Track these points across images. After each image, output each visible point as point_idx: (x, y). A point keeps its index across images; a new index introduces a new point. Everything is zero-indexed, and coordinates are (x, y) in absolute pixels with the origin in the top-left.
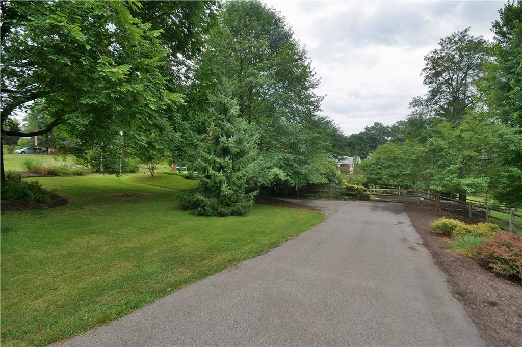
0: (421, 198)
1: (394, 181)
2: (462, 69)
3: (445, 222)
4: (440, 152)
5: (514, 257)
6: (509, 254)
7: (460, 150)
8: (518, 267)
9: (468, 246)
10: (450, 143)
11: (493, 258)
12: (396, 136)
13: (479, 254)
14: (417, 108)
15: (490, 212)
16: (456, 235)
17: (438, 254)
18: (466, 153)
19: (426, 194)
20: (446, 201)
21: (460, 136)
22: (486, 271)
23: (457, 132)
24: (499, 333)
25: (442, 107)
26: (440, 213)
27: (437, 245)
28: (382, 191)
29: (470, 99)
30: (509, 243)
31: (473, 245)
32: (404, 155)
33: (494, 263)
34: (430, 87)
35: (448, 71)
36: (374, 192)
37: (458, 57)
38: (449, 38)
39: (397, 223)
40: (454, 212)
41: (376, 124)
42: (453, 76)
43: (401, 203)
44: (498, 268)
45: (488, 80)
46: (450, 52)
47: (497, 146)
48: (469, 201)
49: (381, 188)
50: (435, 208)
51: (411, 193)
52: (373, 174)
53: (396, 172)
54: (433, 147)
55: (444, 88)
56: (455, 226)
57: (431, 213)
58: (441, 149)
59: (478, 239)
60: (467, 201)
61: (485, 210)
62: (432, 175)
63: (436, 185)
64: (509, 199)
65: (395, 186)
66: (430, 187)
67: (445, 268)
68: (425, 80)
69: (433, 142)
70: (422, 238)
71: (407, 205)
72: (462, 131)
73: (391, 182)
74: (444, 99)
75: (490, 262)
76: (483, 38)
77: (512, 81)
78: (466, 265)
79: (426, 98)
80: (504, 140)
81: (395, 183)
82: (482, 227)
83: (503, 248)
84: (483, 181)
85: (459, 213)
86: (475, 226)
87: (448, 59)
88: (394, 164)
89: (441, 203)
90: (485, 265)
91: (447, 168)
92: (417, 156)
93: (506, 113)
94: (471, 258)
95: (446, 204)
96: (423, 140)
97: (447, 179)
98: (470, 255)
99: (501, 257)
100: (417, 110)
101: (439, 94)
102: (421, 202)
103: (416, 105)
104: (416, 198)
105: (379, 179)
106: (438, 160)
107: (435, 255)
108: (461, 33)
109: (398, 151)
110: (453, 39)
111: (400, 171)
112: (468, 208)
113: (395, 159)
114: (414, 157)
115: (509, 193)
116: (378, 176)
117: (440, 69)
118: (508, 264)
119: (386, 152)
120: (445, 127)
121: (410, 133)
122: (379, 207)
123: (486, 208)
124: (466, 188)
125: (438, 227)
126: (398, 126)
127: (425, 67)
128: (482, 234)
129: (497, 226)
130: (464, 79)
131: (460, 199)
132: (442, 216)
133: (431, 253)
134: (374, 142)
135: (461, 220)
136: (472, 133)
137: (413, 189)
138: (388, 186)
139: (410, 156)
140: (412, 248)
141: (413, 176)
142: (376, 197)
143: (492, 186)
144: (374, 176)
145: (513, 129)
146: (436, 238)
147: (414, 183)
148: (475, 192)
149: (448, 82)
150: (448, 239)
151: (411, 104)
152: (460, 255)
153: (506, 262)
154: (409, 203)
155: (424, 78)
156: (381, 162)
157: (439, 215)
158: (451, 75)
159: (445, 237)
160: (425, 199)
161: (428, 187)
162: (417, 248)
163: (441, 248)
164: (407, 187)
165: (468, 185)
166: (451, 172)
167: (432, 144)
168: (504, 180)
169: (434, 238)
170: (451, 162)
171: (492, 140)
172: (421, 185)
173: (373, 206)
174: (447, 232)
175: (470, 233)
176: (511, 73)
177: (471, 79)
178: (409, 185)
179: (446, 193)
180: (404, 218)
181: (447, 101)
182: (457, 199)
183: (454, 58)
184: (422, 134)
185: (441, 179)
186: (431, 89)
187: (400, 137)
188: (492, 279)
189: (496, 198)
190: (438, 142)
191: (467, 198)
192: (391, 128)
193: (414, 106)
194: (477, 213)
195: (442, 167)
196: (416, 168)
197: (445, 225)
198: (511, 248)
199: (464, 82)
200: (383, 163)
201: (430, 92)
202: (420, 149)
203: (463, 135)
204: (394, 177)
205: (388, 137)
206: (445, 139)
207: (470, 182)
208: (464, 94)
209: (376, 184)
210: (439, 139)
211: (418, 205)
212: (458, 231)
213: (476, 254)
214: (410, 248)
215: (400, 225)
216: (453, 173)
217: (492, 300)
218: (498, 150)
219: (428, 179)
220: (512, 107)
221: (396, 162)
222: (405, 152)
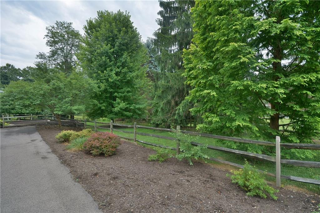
0: (48, 120)
1: (26, 110)
2: (69, 45)
3: (65, 133)
4: (59, 90)
5: (101, 144)
6: (99, 143)
7: (71, 90)
8: (103, 148)
9: (79, 144)
10: (65, 85)
11: (92, 147)
12: (27, 77)
13: (85, 147)
14: (42, 60)
15: (86, 123)
16: (72, 139)
17: (63, 155)
18: (74, 91)
19: (51, 117)
20: (64, 120)
21: (70, 82)
22: (89, 156)
23: (69, 79)
24: (102, 192)
25: (58, 64)
26: (61, 128)
27: (61, 149)
28: (16, 119)
29: (74, 63)
30: (98, 137)
31: (82, 143)
32: (34, 90)
33: (93, 150)
34: (50, 48)
35: (61, 42)
36: (8, 120)
37: (67, 37)
38: (61, 23)
39: (31, 141)
40: (69, 126)
41: (8, 65)
42: (64, 46)
43: (34, 125)
44: (95, 152)
45: (82, 55)
46: (62, 32)
47: (87, 89)
48: (76, 119)
49: (14, 116)
50: (58, 125)
51: (41, 118)
52: (6, 105)
53: (27, 103)
54: (55, 87)
55: (59, 52)
56: (71, 134)
57: (55, 129)
58: (60, 89)
59: (84, 139)
60: (75, 119)
61: (83, 122)
62: (55, 104)
63: (58, 111)
64: (93, 115)
65: (28, 114)
66: (54, 112)
67: (68, 164)
68: (47, 43)
69: (54, 83)
70: (51, 148)
71: (38, 126)
72: (71, 79)
73: (24, 111)
74: (60, 59)
75: (90, 150)
76: (79, 32)
77: (93, 59)
78: (79, 156)
79: (48, 55)
80: (91, 87)
81: (28, 112)
82: (85, 132)
83: (96, 141)
84: (82, 107)
85: (71, 126)
86: (81, 132)
87: (61, 36)
88: (26, 97)
89: (61, 121)
90: (88, 153)
91: (64, 100)
92: (44, 92)
93: (91, 74)
94: (81, 151)
95: (64, 122)
96: (48, 81)
97: (64, 107)
98: (80, 149)
99: (96, 146)
100: (42, 61)
101: (57, 55)
102: (48, 123)
103: (42, 58)
104: (45, 121)
105: (13, 109)
106: (59, 95)
107: (60, 157)
108: (68, 23)
109: (29, 87)
110: (64, 25)
111: (31, 102)
112: (76, 123)
113: (26, 93)
114: (42, 92)
115: (93, 113)
116: (11, 106)
117: (57, 39)
118: (99, 148)
119: (17, 87)
120: (61, 75)
121: (38, 75)
122: (13, 132)
123: (84, 121)
124: (75, 111)
125: (61, 137)
126: (28, 70)
127: (47, 34)
128: (85, 135)
129: (91, 130)
130: (70, 51)
131: (71, 118)
132: (62, 130)
133: (58, 157)
134: (6, 79)
135: (74, 130)
136: (76, 81)
137: (42, 114)
138: (21, 114)
139: (39, 91)
140: (44, 158)
141: (42, 106)
142: (10, 124)
143: (86, 109)
144: (7, 107)
145: (94, 81)
146: (60, 145)
147: (42, 111)
148: (79, 113)
149: (62, 49)
150: (67, 143)
151: (37, 56)
152: (75, 151)
153: (97, 148)
154: (40, 125)
155: (46, 41)
156: (13, 95)
157: (60, 129)
158: (63, 46)
159: (65, 142)
160: (51, 120)
161: (53, 112)
162: (47, 156)
163: (64, 150)
164: (37, 114)
165: (76, 110)
166: (66, 102)
167: (54, 85)
168: (91, 106)
169: (59, 145)
170: (66, 96)
171: (86, 86)
172: (47, 111)
173: (6, 132)
174: (66, 139)
175: (79, 136)
176: (92, 54)
177: (74, 52)
178: (39, 112)
179: (63, 116)
180: (37, 136)
181: (62, 61)
182: (70, 118)
183: (64, 36)
184: (47, 77)
185: (61, 107)
186: (51, 50)
187: (30, 78)
188: (92, 159)
189: (88, 115)
190: (58, 83)
191: (75, 117)
192: (22, 71)
193: (40, 58)
194: (80, 124)
195: (61, 99)
196: (44, 100)
197: (65, 135)
198: (99, 140)
199: (70, 52)
200: (15, 96)
201: (51, 51)
202: (46, 87)
203: (72, 81)
204: (25, 106)
205: (20, 77)
206: (62, 82)
207: (77, 108)
208: (71, 59)
209: (10, 113)
210: (59, 82)
211: (46, 125)
212: (73, 137)
213: (84, 148)
214: (42, 158)
215: (33, 142)
216: (68, 103)
217: (95, 172)
218: (88, 91)
219: (52, 107)
220: (93, 71)
221: (27, 95)
222: (34, 88)
